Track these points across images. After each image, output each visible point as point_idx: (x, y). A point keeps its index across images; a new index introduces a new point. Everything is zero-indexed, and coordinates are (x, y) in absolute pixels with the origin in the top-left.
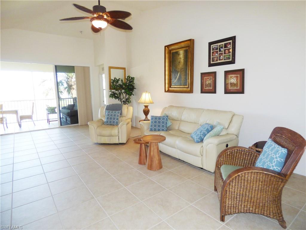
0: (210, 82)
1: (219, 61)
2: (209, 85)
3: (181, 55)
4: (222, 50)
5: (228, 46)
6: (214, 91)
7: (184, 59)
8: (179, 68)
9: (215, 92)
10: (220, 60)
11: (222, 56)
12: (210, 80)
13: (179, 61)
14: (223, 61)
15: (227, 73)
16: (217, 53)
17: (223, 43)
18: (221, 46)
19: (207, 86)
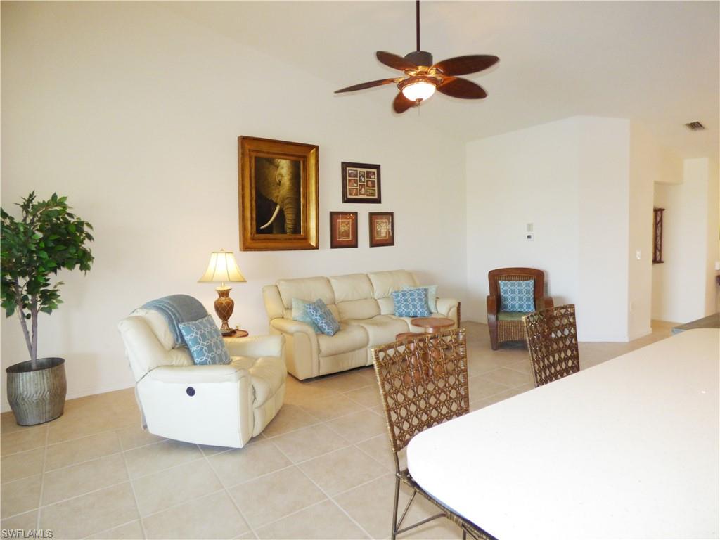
0: (346, 228)
1: (359, 197)
2: (344, 234)
3: (282, 168)
4: (363, 179)
5: (371, 177)
6: (354, 244)
7: (291, 180)
8: (278, 196)
9: (356, 246)
10: (361, 194)
11: (363, 189)
12: (347, 225)
13: (278, 181)
14: (365, 197)
15: (373, 216)
16: (357, 183)
17: (365, 170)
18: (362, 173)
19: (342, 235)
